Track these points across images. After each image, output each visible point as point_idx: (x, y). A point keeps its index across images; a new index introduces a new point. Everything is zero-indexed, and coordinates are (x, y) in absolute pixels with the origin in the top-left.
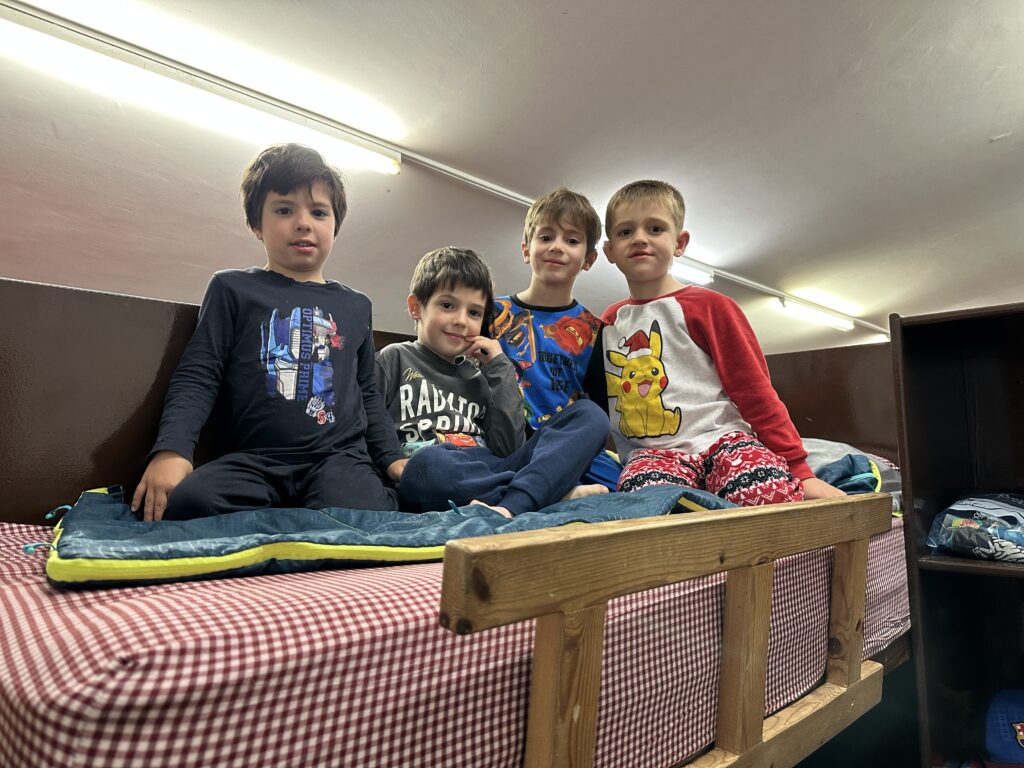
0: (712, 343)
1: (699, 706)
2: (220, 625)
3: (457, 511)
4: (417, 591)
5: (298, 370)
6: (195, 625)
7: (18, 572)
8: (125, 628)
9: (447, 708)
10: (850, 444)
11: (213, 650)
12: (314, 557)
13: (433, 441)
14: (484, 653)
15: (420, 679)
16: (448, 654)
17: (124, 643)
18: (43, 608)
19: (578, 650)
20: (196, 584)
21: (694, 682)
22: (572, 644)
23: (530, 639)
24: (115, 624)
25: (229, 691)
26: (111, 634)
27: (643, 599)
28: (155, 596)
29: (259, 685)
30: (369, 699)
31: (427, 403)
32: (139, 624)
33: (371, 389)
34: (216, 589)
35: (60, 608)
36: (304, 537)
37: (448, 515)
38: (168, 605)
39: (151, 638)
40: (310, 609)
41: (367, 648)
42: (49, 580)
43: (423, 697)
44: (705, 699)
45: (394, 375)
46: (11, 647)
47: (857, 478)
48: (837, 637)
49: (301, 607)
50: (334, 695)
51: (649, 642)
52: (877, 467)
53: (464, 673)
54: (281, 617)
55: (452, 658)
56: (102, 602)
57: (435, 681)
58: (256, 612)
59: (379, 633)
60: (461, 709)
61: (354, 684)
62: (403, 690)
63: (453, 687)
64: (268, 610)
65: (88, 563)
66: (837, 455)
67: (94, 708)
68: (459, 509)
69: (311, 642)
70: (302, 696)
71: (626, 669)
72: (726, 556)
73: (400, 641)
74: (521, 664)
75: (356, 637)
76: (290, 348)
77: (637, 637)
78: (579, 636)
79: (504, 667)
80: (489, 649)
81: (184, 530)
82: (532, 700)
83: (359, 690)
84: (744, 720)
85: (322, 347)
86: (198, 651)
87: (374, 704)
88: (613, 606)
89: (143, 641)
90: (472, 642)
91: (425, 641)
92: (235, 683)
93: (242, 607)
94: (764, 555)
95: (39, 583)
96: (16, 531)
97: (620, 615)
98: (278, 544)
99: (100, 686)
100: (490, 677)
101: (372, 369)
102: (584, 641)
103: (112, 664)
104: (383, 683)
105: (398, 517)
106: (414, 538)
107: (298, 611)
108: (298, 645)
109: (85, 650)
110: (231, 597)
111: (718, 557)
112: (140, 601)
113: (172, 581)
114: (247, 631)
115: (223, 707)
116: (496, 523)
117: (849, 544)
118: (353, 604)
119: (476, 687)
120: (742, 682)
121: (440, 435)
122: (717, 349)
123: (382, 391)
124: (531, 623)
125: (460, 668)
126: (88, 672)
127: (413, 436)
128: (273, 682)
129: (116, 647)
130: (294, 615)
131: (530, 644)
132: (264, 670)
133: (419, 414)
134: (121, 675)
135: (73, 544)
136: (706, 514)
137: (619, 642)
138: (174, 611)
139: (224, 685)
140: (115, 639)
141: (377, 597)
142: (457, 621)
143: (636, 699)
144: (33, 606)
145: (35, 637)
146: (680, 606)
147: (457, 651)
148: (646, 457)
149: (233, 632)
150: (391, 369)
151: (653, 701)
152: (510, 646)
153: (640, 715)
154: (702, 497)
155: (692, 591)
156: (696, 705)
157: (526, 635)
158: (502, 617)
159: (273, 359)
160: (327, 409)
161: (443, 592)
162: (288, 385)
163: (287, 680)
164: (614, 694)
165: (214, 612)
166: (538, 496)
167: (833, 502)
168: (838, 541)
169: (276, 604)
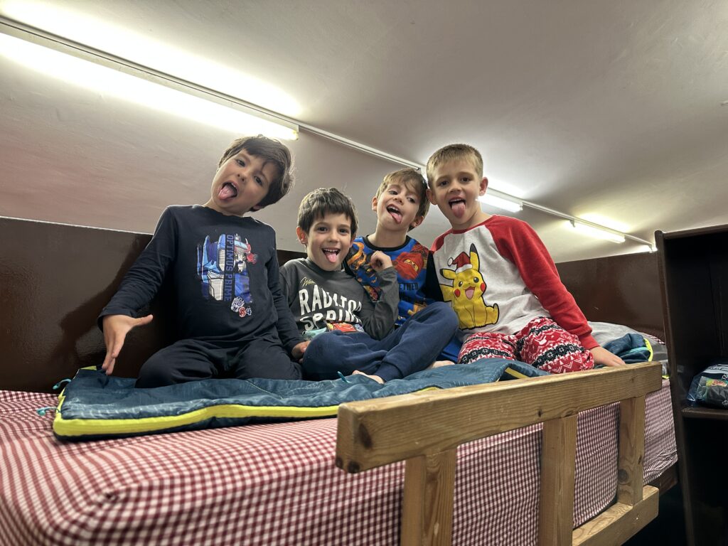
0: (515, 255)
1: (525, 521)
2: (177, 467)
3: (344, 380)
4: (318, 440)
5: (224, 279)
6: (159, 468)
7: (34, 428)
8: (109, 471)
9: (342, 526)
10: (627, 326)
11: (172, 487)
12: (243, 416)
13: (325, 329)
14: (368, 486)
15: (322, 505)
16: (342, 487)
17: (108, 482)
18: (51, 455)
19: (437, 483)
20: (159, 437)
21: (521, 504)
22: (432, 479)
23: (401, 475)
24: (102, 468)
25: (184, 517)
26: (99, 475)
27: (482, 443)
28: (130, 446)
29: (206, 512)
30: (285, 521)
31: (319, 302)
32: (119, 468)
33: (278, 293)
34: (174, 440)
35: (63, 455)
36: (236, 401)
37: (338, 382)
38: (139, 453)
39: (128, 478)
40: (241, 454)
41: (283, 483)
42: (55, 435)
43: (324, 519)
44: (529, 516)
45: (294, 282)
46: (29, 485)
47: (635, 351)
48: (625, 469)
49: (235, 453)
50: (260, 519)
51: (487, 475)
52: (649, 343)
53: (354, 500)
54: (221, 461)
55: (345, 490)
56: (92, 451)
57: (333, 507)
58: (202, 458)
59: (292, 472)
60: (352, 527)
61: (274, 510)
62: (310, 514)
63: (346, 511)
64: (211, 456)
65: (83, 422)
66: (618, 335)
67: (88, 531)
68: (346, 377)
69: (243, 480)
70: (237, 520)
71: (471, 496)
72: (543, 411)
73: (307, 478)
74: (394, 493)
75: (275, 476)
76: (218, 263)
77: (479, 471)
78: (437, 472)
79: (383, 496)
80: (371, 482)
81: (150, 396)
82: (403, 520)
83: (278, 514)
84: (559, 532)
85: (241, 262)
86: (161, 488)
87: (289, 525)
88: (461, 449)
89: (122, 480)
90: (359, 478)
91: (325, 478)
92: (188, 511)
93: (193, 454)
94: (570, 409)
95: (48, 437)
96: (33, 397)
97: (466, 456)
98: (218, 406)
99: (92, 515)
100: (373, 503)
101: (278, 279)
102: (441, 477)
103: (100, 498)
104: (295, 509)
105: (302, 384)
106: (315, 401)
107: (233, 456)
108: (234, 482)
109: (81, 487)
110: (184, 446)
111: (537, 412)
112: (120, 449)
113: (142, 434)
114: (196, 472)
115: (180, 529)
116: (372, 388)
117: (631, 400)
118: (272, 450)
119: (363, 511)
120: (556, 504)
121: (329, 325)
122: (519, 259)
123: (285, 294)
124: (401, 463)
125: (351, 497)
126: (82, 504)
127: (309, 325)
128: (216, 510)
129: (103, 485)
130: (230, 459)
131: (401, 478)
132: (209, 501)
133: (314, 310)
134: (106, 506)
135: (72, 408)
136: (528, 381)
137: (466, 476)
138: (144, 457)
139: (181, 512)
140: (102, 479)
141: (289, 445)
142: (349, 463)
143: (479, 517)
144: (44, 454)
145: (45, 477)
146: (509, 448)
147: (349, 485)
148: (477, 338)
149: (187, 473)
150: (291, 278)
151: (491, 519)
152: (387, 481)
153: (482, 529)
154: (523, 367)
155: (518, 437)
156: (522, 521)
157: (398, 472)
158: (380, 459)
159: (206, 271)
160: (246, 306)
161: (338, 441)
162: (217, 290)
163: (226, 508)
164: (463, 514)
165: (172, 458)
166: (403, 369)
167: (619, 370)
168: (623, 398)
169: (217, 451)
